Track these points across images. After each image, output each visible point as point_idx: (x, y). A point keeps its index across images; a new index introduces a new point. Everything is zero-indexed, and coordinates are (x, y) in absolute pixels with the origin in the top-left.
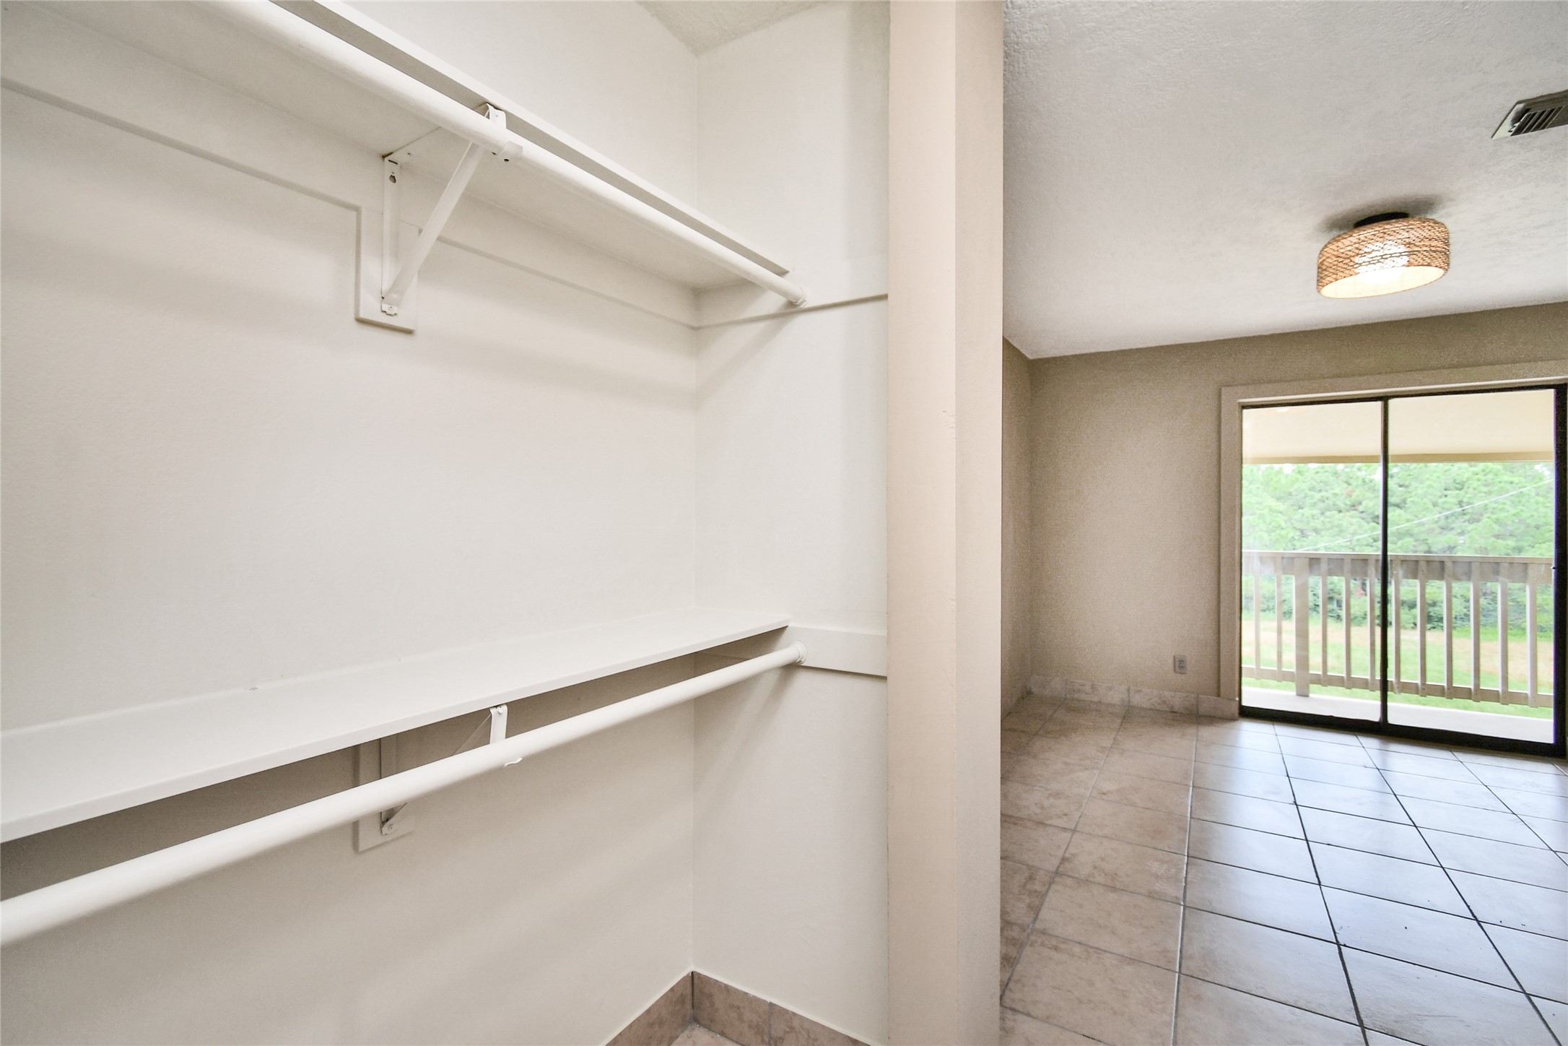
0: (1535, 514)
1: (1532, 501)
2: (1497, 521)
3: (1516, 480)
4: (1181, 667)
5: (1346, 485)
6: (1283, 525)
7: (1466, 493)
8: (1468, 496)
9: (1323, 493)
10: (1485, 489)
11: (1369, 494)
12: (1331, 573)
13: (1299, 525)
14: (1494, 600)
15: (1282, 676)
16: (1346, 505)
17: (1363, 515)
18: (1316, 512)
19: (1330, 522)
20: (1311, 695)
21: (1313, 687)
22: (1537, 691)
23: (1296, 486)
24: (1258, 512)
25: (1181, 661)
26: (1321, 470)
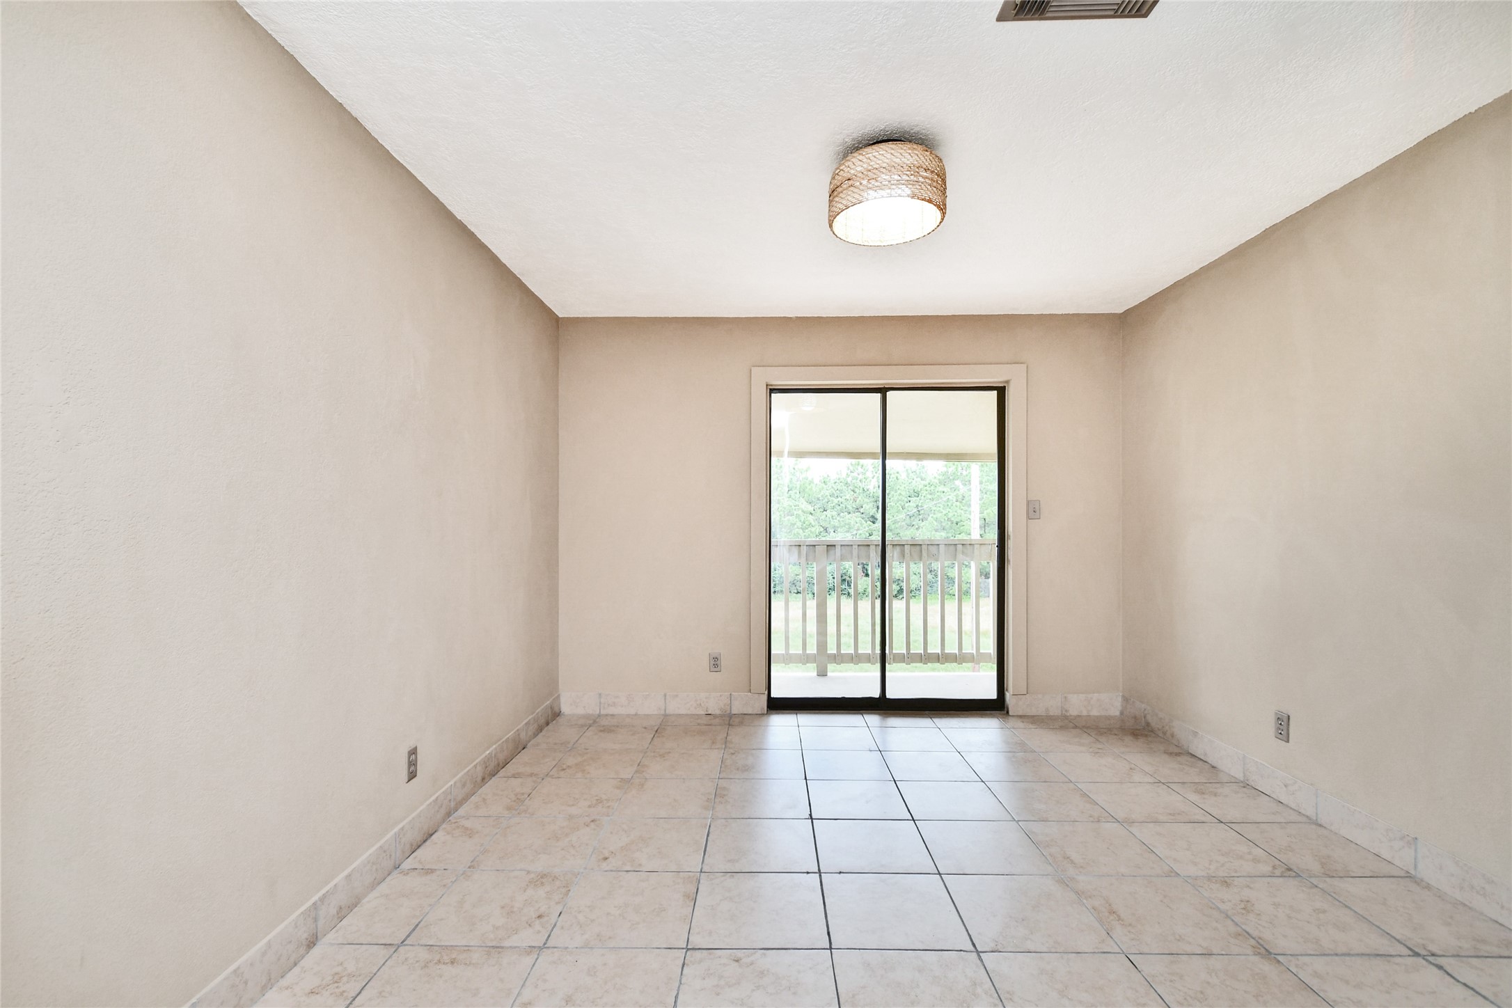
0: (956, 514)
1: (954, 505)
2: (936, 520)
3: (945, 490)
4: (716, 665)
5: (852, 493)
6: (813, 523)
7: (920, 500)
8: (921, 501)
9: (839, 499)
10: (930, 497)
11: (866, 500)
12: (843, 558)
13: (824, 524)
14: (936, 576)
15: (805, 659)
16: (853, 508)
17: (862, 515)
18: (834, 513)
19: (843, 521)
20: (829, 674)
21: (830, 667)
22: (979, 650)
23: (822, 493)
24: (795, 513)
25: (716, 659)
26: (838, 481)
